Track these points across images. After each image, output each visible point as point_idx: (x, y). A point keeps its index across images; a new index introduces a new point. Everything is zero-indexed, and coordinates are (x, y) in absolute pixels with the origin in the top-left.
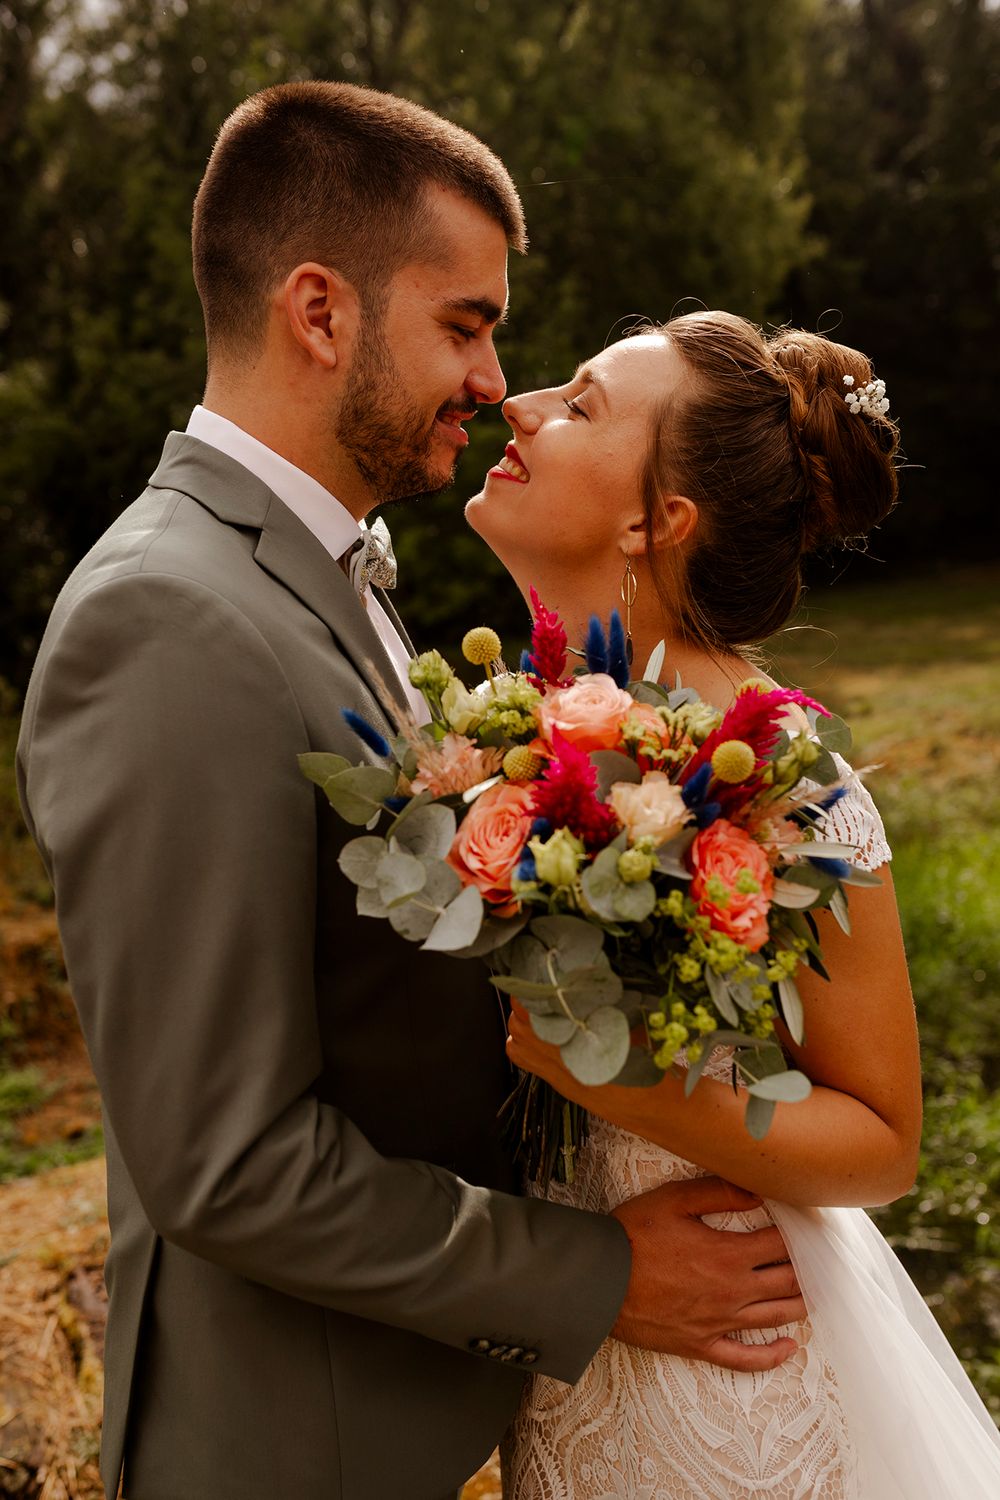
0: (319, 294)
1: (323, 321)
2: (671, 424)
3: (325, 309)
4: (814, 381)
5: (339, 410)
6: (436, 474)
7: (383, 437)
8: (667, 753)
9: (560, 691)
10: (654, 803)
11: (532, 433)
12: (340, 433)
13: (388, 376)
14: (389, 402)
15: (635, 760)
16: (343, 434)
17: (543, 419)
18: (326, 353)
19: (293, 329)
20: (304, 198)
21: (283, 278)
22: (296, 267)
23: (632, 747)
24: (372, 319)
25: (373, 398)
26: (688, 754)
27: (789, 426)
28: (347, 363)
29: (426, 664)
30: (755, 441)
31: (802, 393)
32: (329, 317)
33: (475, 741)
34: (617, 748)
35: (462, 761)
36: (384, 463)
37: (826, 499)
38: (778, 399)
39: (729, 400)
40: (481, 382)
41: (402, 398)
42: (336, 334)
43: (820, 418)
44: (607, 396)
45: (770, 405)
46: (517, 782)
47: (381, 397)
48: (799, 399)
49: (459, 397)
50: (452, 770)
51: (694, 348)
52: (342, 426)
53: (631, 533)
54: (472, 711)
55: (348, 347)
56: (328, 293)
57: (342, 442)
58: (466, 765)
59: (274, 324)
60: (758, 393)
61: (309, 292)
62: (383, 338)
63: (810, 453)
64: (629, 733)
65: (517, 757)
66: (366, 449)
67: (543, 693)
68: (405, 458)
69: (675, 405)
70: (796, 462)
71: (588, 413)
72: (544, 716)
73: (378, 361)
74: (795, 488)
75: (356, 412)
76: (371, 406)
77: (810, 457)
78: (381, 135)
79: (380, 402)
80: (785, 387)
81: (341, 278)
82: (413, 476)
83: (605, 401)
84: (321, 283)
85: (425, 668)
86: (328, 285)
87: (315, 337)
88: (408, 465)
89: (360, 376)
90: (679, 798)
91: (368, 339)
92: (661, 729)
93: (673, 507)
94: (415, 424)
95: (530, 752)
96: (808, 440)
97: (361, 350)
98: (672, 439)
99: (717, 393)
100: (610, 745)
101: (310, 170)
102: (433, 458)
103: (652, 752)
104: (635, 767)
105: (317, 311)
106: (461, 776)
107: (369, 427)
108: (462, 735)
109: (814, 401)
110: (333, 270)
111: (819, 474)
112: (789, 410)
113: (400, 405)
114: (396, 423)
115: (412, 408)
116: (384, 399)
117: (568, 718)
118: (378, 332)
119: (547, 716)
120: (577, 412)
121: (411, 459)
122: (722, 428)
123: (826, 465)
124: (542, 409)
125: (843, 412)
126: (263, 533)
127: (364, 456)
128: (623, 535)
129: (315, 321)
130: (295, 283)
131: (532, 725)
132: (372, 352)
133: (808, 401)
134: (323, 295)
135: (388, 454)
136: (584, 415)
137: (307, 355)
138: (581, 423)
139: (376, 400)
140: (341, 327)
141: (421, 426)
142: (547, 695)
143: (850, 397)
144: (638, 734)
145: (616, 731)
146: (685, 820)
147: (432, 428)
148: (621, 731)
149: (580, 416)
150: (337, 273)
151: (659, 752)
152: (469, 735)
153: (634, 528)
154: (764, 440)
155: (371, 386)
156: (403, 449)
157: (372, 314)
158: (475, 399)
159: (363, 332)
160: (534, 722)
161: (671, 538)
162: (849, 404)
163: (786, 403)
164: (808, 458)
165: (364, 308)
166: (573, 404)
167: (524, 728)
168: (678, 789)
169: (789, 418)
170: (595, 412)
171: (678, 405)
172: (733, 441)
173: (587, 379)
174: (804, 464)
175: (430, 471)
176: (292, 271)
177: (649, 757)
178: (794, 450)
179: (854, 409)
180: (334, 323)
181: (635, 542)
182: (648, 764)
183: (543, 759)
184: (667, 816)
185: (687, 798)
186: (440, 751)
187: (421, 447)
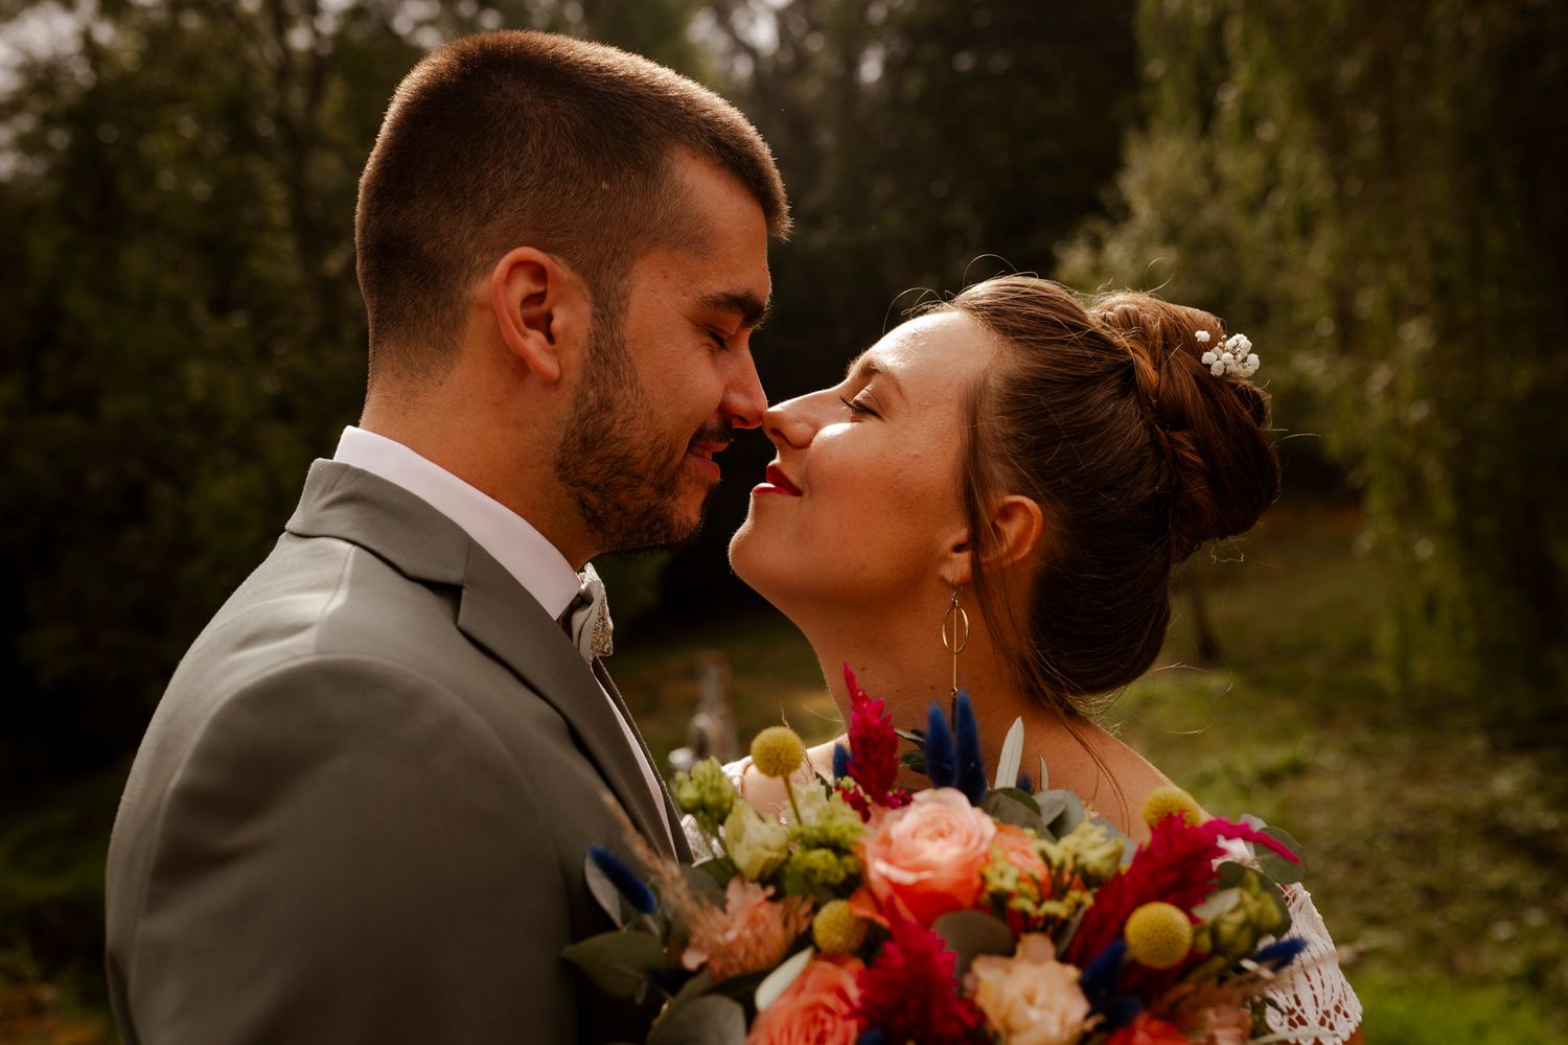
0: (537, 289)
1: (543, 323)
2: (990, 406)
3: (545, 307)
4: (1159, 341)
5: (562, 436)
6: (684, 521)
7: (619, 473)
8: (1051, 907)
9: (891, 814)
10: (1040, 999)
11: (806, 445)
12: (560, 466)
13: (629, 392)
14: (630, 427)
15: (1004, 920)
16: (564, 469)
17: (816, 428)
18: (549, 365)
19: (504, 333)
20: (515, 167)
21: (487, 268)
22: (505, 253)
23: (1001, 900)
24: (607, 319)
25: (608, 421)
26: (1079, 905)
27: (1138, 397)
28: (574, 376)
29: (701, 778)
30: (1102, 417)
31: (1147, 357)
32: (549, 317)
33: (771, 891)
34: (977, 905)
35: (753, 921)
36: (617, 507)
37: (1199, 490)
38: (1122, 365)
39: (1060, 369)
40: (739, 402)
41: (648, 422)
42: (559, 340)
43: (1177, 384)
44: (901, 383)
45: (1111, 373)
46: (835, 957)
47: (619, 420)
48: (1145, 364)
49: (714, 422)
50: (739, 938)
51: (1003, 313)
52: (563, 458)
53: (955, 556)
54: (767, 848)
55: (575, 356)
56: (549, 286)
57: (562, 478)
58: (760, 929)
59: (476, 325)
60: (1095, 358)
61: (523, 286)
62: (623, 343)
63: (1171, 429)
64: (995, 883)
65: (833, 918)
66: (594, 489)
67: (866, 817)
68: (646, 501)
69: (992, 381)
70: (1154, 443)
71: (877, 410)
72: (869, 858)
73: (617, 373)
74: (1159, 477)
75: (584, 440)
76: (606, 431)
77: (1171, 434)
78: (613, 89)
79: (618, 427)
80: (1124, 352)
81: (567, 268)
82: (654, 524)
83: (899, 389)
84: (539, 273)
85: (699, 786)
86: (549, 275)
87: (533, 343)
88: (649, 510)
89: (591, 393)
90: (1077, 990)
91: (603, 345)
92: (1038, 870)
93: (1007, 512)
94: (663, 456)
95: (851, 913)
96: (1166, 414)
97: (594, 359)
98: (993, 423)
99: (1044, 363)
100: (967, 902)
101: (523, 132)
102: (681, 500)
103: (1029, 906)
104: (1002, 929)
105: (534, 310)
106: (752, 945)
107: (601, 460)
108: (753, 881)
109: (1164, 366)
110: (555, 257)
111: (1188, 454)
112: (1134, 380)
113: (646, 431)
114: (638, 454)
115: (660, 435)
116: (624, 422)
117: (906, 863)
118: (616, 335)
119: (875, 856)
120: (862, 411)
121: (653, 503)
122: (1057, 404)
123: (1195, 442)
124: (814, 416)
125: (1203, 375)
126: (465, 593)
127: (591, 497)
128: (945, 559)
129: (531, 323)
130: (505, 273)
131: (852, 869)
132: (607, 361)
133: (1157, 367)
134: (540, 289)
135: (624, 496)
136: (874, 413)
137: (521, 366)
138: (871, 423)
139: (614, 423)
140: (566, 329)
141: (670, 459)
142: (873, 819)
143: (1207, 357)
144: (1008, 884)
145: (977, 882)
146: (1089, 1025)
147: (682, 464)
148: (984, 879)
149: (869, 416)
150: (560, 261)
151: (1038, 904)
152: (764, 880)
153: (958, 548)
154: (1112, 415)
155: (606, 406)
156: (645, 490)
157: (608, 311)
158: (731, 424)
159: (596, 336)
160: (856, 866)
161: (1010, 553)
162: (1209, 366)
163: (1129, 370)
164: (1167, 436)
165: (596, 304)
166: (856, 402)
167: (842, 874)
168: (1072, 972)
169: (1137, 389)
170: (887, 405)
171: (994, 382)
172: (1075, 419)
173: (869, 371)
174: (1165, 443)
175: (676, 518)
176: (500, 259)
177: (1024, 914)
178: (1149, 427)
179: (1216, 371)
180: (557, 324)
181: (958, 567)
182: (1025, 924)
183: (870, 922)
184: (1062, 1022)
185: (1088, 987)
186: (723, 905)
187: (667, 487)
